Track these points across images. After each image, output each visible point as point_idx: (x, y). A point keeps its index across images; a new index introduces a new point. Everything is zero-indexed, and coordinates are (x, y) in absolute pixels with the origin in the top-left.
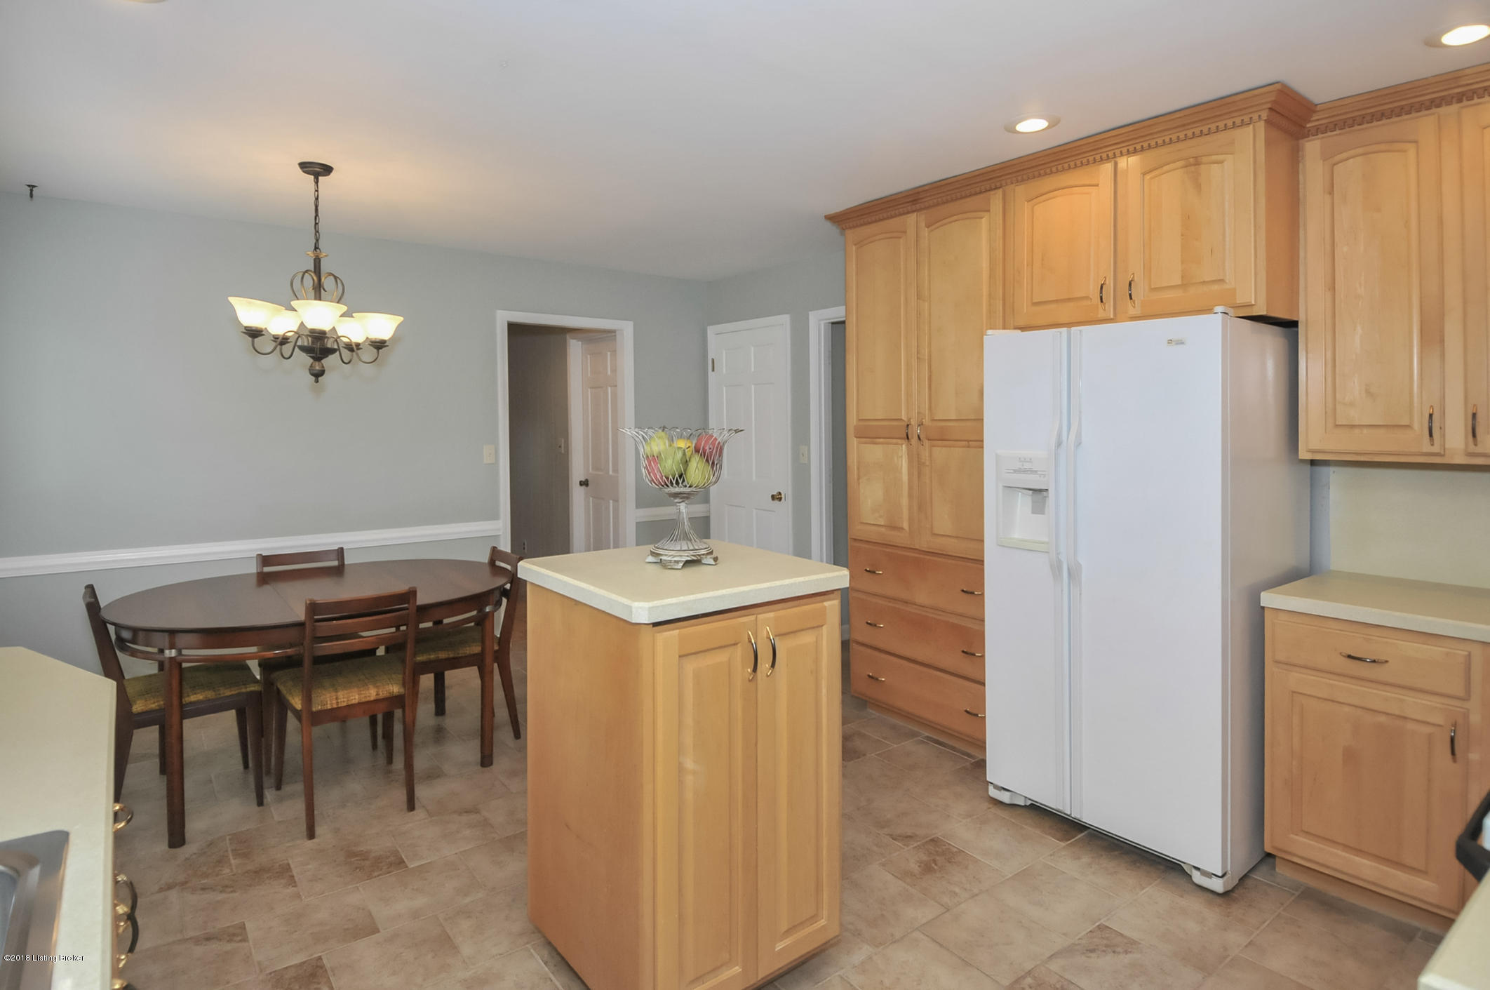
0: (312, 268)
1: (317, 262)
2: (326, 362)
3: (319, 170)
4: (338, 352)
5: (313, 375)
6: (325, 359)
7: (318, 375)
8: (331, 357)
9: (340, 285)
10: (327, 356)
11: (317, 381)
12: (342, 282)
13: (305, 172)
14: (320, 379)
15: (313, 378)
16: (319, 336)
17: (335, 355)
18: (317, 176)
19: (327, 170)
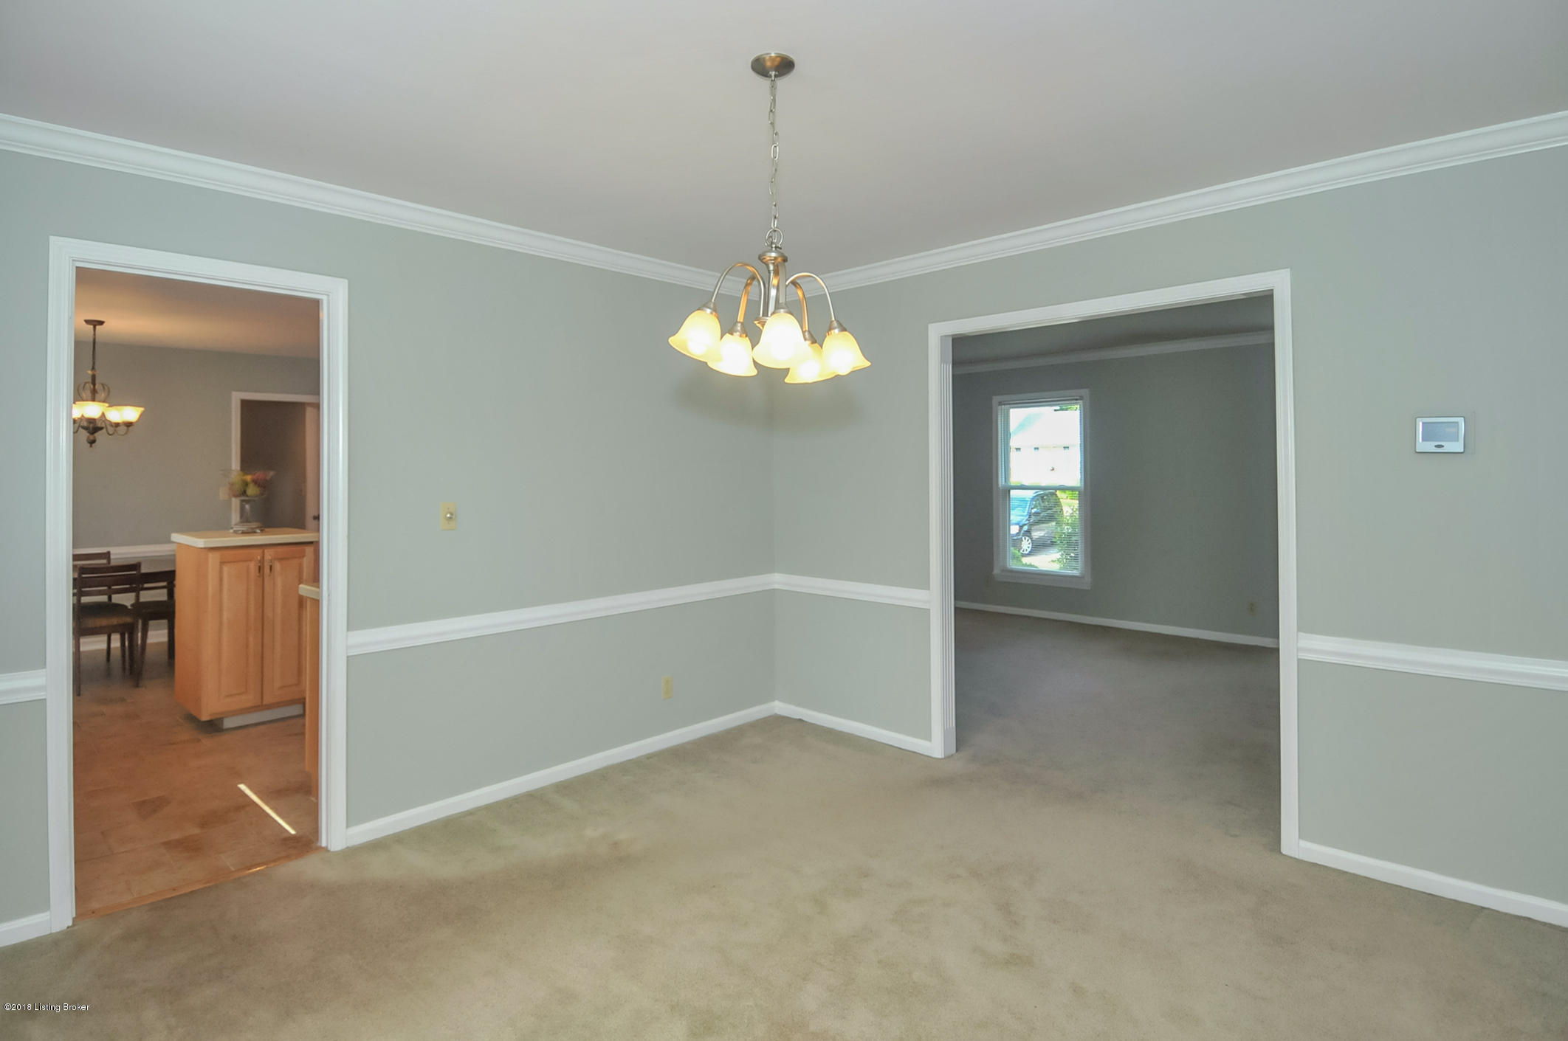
0: (90, 380)
1: (94, 377)
2: (97, 435)
3: (96, 324)
4: (105, 429)
5: (89, 442)
7: (92, 442)
8: (100, 432)
9: (106, 388)
10: (97, 432)
11: (91, 446)
12: (109, 388)
13: (88, 324)
14: (93, 445)
16: (91, 421)
17: (103, 431)
18: (94, 327)
19: (101, 323)
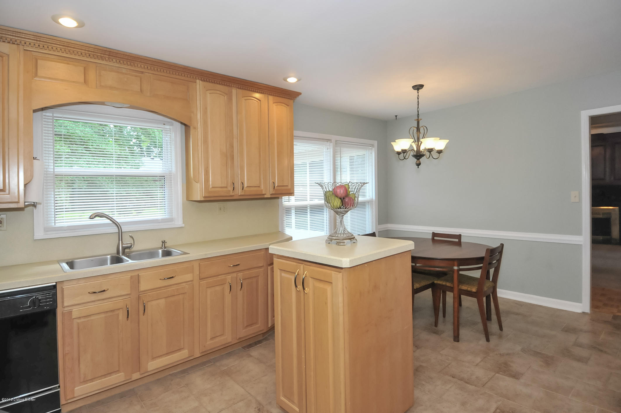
1: (418, 122)
2: (421, 160)
3: (418, 87)
4: (425, 156)
6: (421, 159)
7: (418, 165)
10: (421, 158)
13: (414, 89)
14: (419, 166)
15: (417, 166)
17: (424, 157)
18: (418, 89)
19: (422, 86)
